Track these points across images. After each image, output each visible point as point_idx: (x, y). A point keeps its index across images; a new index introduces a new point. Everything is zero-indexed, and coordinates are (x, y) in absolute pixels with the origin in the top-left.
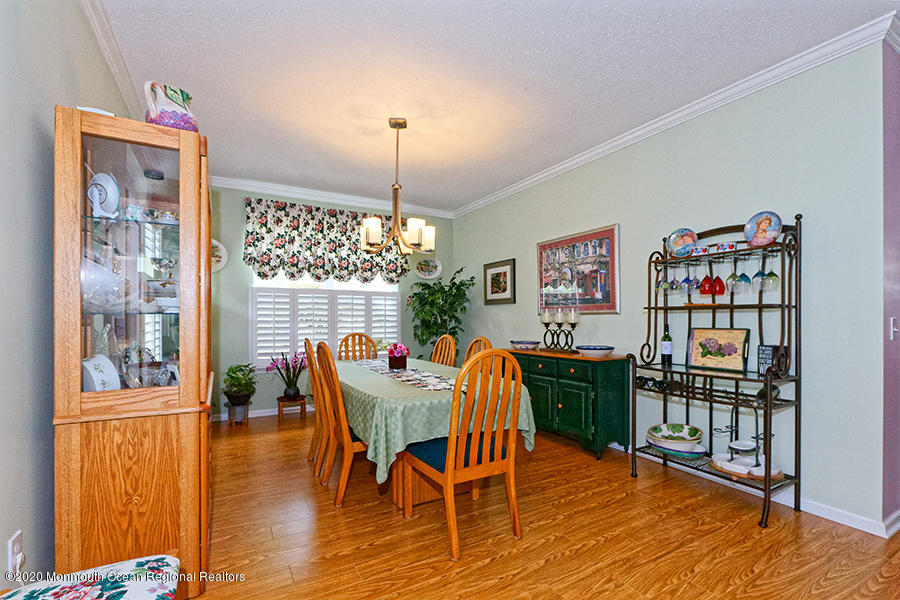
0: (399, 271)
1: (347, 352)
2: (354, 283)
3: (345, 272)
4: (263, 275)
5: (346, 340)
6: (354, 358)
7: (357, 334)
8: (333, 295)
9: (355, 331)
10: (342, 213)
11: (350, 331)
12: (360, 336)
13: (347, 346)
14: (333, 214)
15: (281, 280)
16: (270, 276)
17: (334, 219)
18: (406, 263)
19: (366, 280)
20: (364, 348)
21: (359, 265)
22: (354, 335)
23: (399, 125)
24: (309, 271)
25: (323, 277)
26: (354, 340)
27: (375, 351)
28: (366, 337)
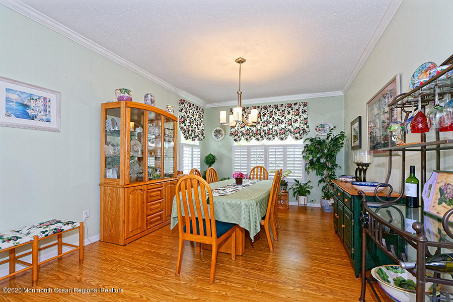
0: (302, 132)
1: (253, 175)
2: (277, 141)
3: (271, 136)
4: (236, 140)
5: (253, 169)
6: (257, 178)
7: (259, 167)
8: (266, 148)
9: (258, 165)
10: (270, 106)
11: (256, 165)
12: (261, 168)
13: (254, 172)
14: (265, 108)
15: (243, 142)
16: (238, 140)
17: (266, 111)
18: (308, 127)
19: (282, 139)
20: (262, 174)
21: (278, 131)
22: (257, 167)
23: (241, 61)
24: (254, 137)
25: (260, 139)
26: (257, 170)
27: (268, 176)
28: (264, 169)
